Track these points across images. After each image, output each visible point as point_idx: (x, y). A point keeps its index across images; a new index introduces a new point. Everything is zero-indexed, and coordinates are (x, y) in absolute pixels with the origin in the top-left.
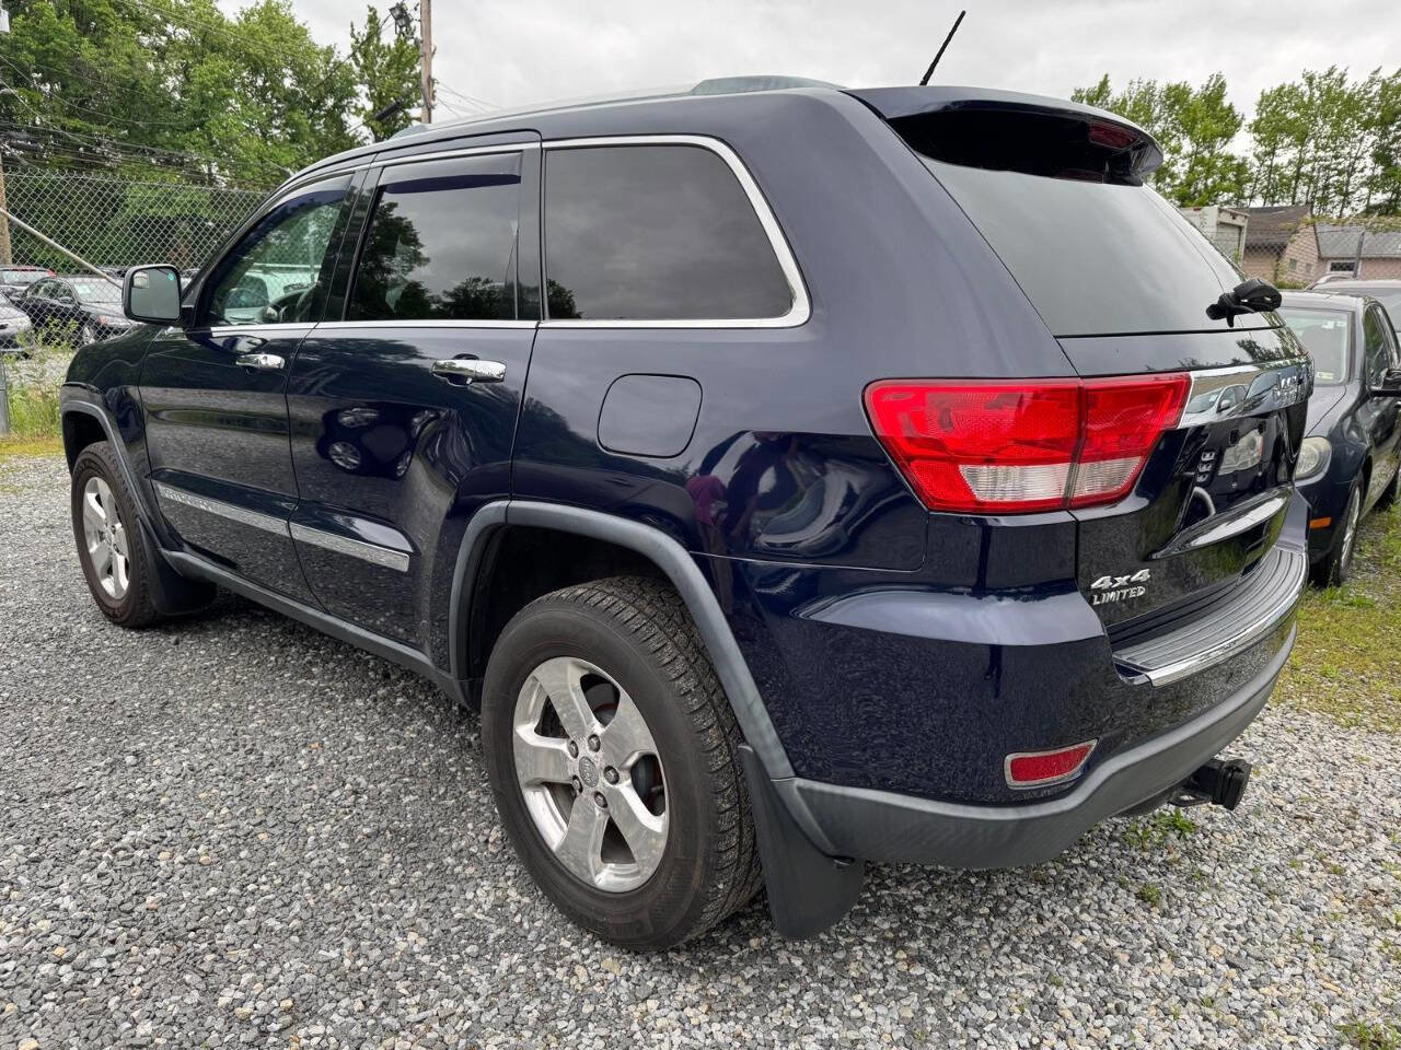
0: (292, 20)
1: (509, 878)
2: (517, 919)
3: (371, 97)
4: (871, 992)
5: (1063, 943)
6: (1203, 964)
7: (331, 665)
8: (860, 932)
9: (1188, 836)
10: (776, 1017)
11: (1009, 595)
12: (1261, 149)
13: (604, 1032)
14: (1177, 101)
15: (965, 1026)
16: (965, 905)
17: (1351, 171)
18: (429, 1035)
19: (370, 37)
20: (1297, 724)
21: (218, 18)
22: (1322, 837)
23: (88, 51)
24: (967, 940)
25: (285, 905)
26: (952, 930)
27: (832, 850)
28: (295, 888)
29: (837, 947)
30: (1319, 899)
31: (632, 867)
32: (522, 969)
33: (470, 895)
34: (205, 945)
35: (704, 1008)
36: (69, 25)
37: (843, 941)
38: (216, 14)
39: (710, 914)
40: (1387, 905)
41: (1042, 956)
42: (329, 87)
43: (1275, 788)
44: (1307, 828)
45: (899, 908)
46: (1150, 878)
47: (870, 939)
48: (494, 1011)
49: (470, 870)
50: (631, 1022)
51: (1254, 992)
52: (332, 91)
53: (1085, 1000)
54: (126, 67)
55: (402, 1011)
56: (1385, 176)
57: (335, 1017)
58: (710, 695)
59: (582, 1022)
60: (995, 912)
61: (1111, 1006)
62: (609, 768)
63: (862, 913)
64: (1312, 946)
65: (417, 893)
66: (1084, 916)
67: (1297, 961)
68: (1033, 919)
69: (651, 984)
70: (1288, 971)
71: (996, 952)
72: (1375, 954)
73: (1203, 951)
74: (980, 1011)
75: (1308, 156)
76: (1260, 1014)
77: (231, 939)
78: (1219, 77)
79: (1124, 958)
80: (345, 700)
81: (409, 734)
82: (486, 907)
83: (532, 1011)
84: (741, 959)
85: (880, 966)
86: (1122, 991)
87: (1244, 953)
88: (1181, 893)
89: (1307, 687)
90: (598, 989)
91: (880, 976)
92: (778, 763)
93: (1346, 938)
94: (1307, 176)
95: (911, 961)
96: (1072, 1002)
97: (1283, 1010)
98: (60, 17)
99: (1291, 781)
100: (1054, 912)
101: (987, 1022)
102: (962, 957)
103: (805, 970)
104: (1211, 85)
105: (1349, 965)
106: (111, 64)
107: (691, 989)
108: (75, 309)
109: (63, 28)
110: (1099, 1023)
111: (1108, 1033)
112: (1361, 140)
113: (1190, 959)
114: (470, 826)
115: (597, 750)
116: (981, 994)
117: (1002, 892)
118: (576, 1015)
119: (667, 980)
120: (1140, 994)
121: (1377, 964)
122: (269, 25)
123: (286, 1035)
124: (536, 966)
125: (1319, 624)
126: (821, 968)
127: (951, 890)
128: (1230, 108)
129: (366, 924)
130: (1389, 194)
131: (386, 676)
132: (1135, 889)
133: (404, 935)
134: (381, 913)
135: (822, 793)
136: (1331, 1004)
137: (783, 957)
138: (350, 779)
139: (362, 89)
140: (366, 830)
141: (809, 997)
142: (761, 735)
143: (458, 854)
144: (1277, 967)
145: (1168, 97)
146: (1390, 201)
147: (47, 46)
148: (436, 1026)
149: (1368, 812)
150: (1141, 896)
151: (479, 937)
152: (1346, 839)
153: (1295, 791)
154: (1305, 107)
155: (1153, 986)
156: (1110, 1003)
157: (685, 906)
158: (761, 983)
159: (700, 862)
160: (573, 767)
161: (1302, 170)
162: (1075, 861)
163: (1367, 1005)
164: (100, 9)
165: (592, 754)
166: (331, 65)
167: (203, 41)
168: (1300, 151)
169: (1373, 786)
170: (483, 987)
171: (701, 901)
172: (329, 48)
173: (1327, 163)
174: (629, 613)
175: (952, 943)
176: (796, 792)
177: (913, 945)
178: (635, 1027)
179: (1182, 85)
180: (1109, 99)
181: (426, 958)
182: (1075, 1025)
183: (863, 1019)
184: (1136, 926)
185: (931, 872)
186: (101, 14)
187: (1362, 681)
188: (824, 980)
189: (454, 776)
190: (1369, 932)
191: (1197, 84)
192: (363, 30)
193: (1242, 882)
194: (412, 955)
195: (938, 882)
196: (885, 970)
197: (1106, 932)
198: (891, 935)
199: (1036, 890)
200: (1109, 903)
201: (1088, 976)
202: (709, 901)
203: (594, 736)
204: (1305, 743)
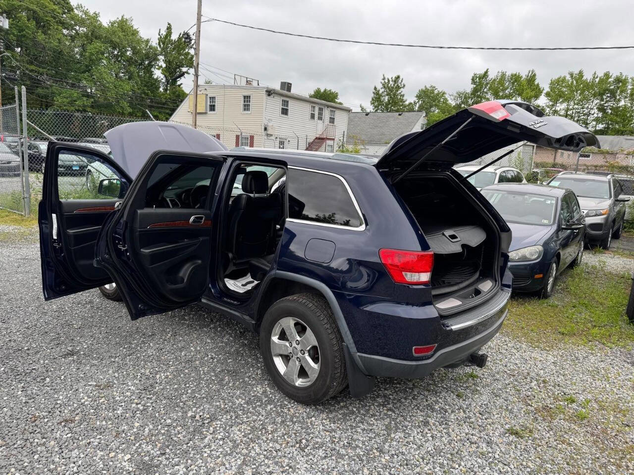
0: (132, 27)
1: (266, 385)
2: (271, 396)
3: (165, 61)
4: (376, 418)
5: (433, 407)
6: (472, 413)
7: (191, 316)
8: (373, 402)
9: (475, 379)
10: (349, 423)
11: (415, 305)
12: (551, 103)
13: (300, 425)
14: (516, 81)
15: (402, 427)
16: (404, 396)
17: (589, 114)
18: (251, 425)
19: (166, 36)
20: (518, 346)
21: (100, 24)
22: (516, 381)
23: (40, 37)
24: (404, 405)
25: (199, 391)
26: (400, 402)
27: (367, 373)
28: (201, 386)
29: (366, 405)
30: (510, 398)
31: (308, 380)
32: (274, 409)
33: (255, 389)
34: (179, 401)
35: (328, 420)
36: (32, 24)
37: (368, 404)
38: (99, 23)
39: (331, 393)
40: (530, 400)
41: (426, 410)
42: (147, 56)
43: (506, 366)
44: (512, 378)
45: (385, 396)
46: (461, 391)
47: (376, 404)
48: (268, 419)
49: (254, 382)
50: (308, 423)
51: (485, 421)
52: (148, 58)
53: (437, 421)
54: (57, 44)
55: (241, 419)
56: (603, 117)
57: (222, 420)
58: (334, 330)
59: (294, 423)
60: (413, 398)
61: (444, 423)
62: (302, 350)
63: (374, 397)
64: (505, 410)
65: (239, 388)
66: (440, 400)
67: (500, 413)
68: (425, 400)
69: (313, 414)
70: (496, 416)
71: (413, 409)
72: (522, 412)
73: (473, 410)
74: (407, 423)
75: (571, 107)
76: (486, 426)
77: (186, 399)
78: (533, 71)
79: (450, 411)
80: (200, 328)
81: (225, 340)
82: (261, 393)
83: (279, 420)
84: (338, 408)
85: (379, 411)
86: (448, 419)
87: (485, 411)
88: (470, 395)
89: (525, 335)
90: (297, 415)
91: (379, 414)
92: (353, 348)
93: (516, 408)
94: (570, 116)
95: (388, 410)
96: (433, 421)
97: (492, 425)
98: (28, 20)
99: (511, 364)
100: (431, 399)
101: (409, 426)
102: (403, 410)
103: (357, 412)
104: (530, 75)
105: (514, 415)
106: (51, 43)
107: (324, 416)
108: (39, 155)
109: (30, 25)
110: (440, 427)
111: (442, 429)
112: (592, 102)
113: (469, 412)
114: (251, 369)
115: (298, 345)
116: (408, 419)
117: (416, 393)
118: (292, 421)
119: (317, 413)
120: (453, 420)
121: (522, 415)
122: (122, 29)
123: (210, 424)
124: (278, 408)
125: (536, 312)
126: (362, 411)
127: (401, 392)
128: (538, 85)
129: (226, 396)
130: (604, 125)
131: (212, 320)
132: (456, 394)
133: (238, 400)
134: (229, 393)
135: (365, 357)
136: (506, 423)
137: (350, 408)
138: (209, 354)
139: (161, 58)
140: (218, 370)
141: (358, 418)
142: (349, 340)
143: (249, 377)
144: (493, 415)
145: (511, 79)
146: (605, 128)
147: (22, 33)
148: (252, 422)
149: (533, 374)
150: (458, 396)
151: (261, 400)
152: (524, 382)
153: (512, 367)
154: (570, 87)
155: (457, 418)
156: (445, 422)
157: (324, 390)
158: (344, 415)
159: (329, 376)
160: (290, 350)
161: (569, 113)
162: (439, 385)
163: (517, 425)
164: (47, 18)
165: (297, 346)
166: (148, 47)
167: (92, 34)
168: (568, 105)
169: (537, 366)
170: (264, 413)
171: (329, 388)
172: (148, 39)
173: (579, 110)
174: (311, 305)
175: (400, 406)
176: (358, 357)
177: (389, 406)
178: (309, 424)
179: (518, 74)
180: (488, 79)
181: (246, 406)
182: (433, 427)
183: (374, 424)
184: (455, 403)
185: (395, 387)
186: (47, 20)
187: (544, 333)
188: (363, 414)
189: (243, 354)
190: (523, 407)
191: (524, 74)
192: (164, 32)
193: (489, 392)
194: (241, 405)
195: (397, 390)
196: (381, 412)
197: (446, 404)
198: (382, 403)
199: (426, 393)
200: (448, 397)
201: (439, 416)
202: (331, 388)
203: (297, 340)
204: (519, 353)
